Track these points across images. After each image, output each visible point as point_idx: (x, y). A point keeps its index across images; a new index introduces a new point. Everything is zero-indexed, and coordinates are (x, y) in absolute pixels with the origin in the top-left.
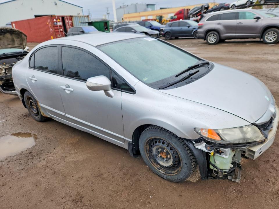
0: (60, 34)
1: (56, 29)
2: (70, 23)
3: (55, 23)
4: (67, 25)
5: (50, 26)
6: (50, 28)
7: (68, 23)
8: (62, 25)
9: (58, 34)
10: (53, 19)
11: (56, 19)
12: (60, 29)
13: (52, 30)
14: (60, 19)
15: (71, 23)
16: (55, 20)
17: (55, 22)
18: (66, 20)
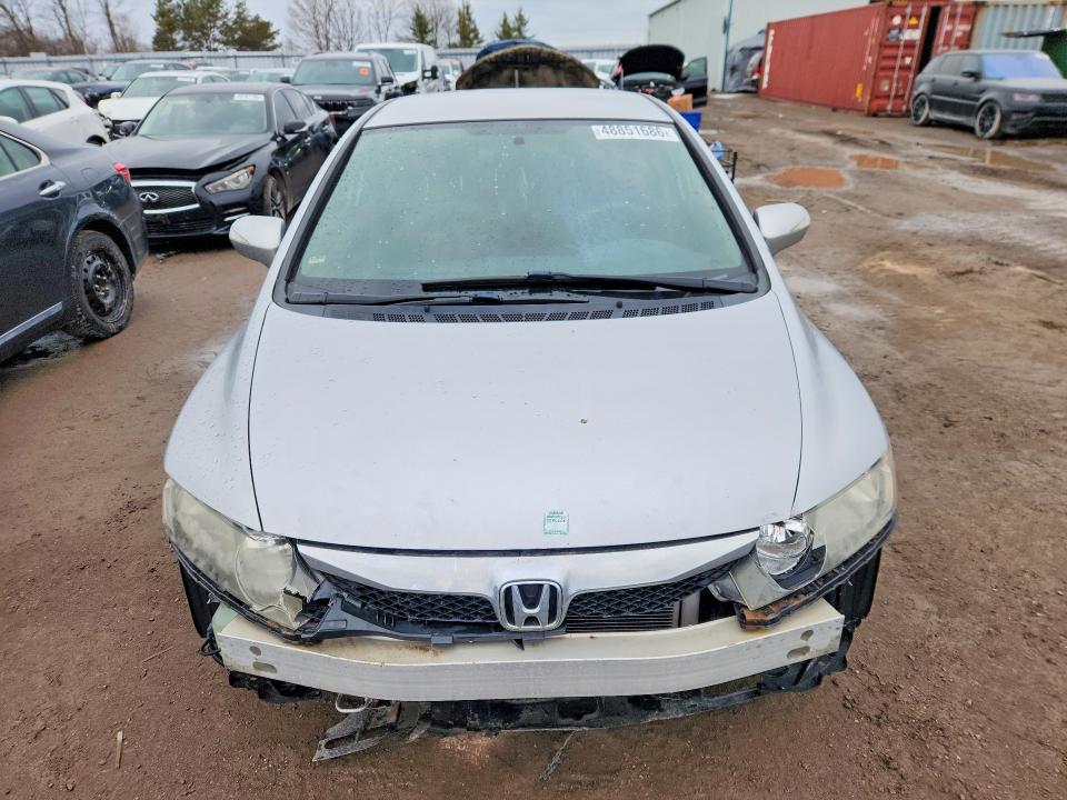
0: (895, 76)
1: (885, 58)
2: (958, 34)
3: (894, 32)
4: (941, 40)
5: (872, 41)
6: (867, 53)
7: (949, 34)
8: (918, 43)
9: (886, 77)
10: (892, 17)
11: (903, 17)
12: (903, 57)
13: (870, 60)
14: (918, 17)
15: (964, 32)
16: (897, 20)
17: (894, 27)
18: (947, 17)
